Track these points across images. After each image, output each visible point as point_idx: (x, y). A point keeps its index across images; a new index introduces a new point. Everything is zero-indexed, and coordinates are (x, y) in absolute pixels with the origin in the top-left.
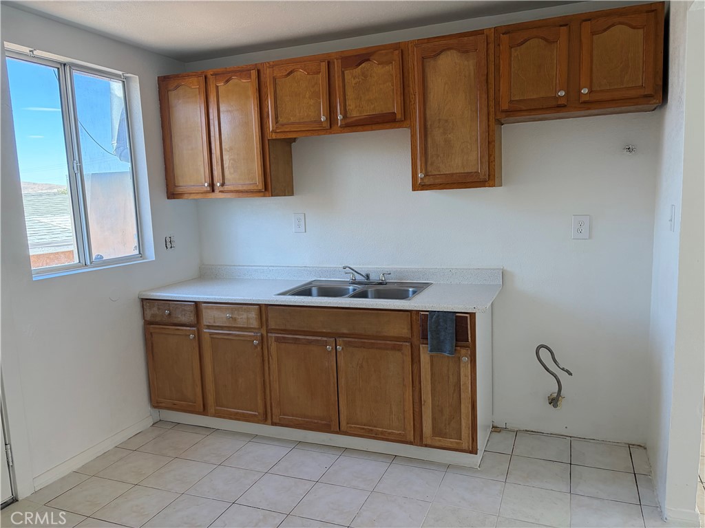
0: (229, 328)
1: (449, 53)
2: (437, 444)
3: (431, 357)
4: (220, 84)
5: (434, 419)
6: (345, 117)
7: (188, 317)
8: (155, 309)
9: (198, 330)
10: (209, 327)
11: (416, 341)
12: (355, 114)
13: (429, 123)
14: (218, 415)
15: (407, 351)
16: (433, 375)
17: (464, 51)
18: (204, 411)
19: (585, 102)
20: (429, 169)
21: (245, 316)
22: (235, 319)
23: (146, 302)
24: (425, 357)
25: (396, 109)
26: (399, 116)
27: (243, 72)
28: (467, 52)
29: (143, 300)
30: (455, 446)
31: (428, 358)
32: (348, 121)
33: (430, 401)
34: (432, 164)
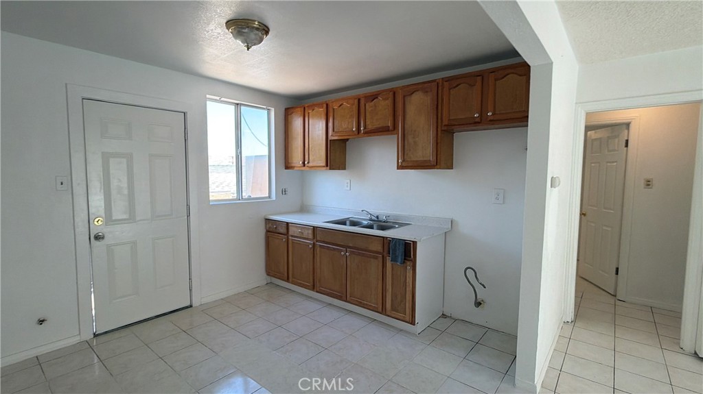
0: (300, 238)
1: (417, 93)
2: (393, 316)
3: (392, 264)
4: (310, 111)
5: (392, 300)
6: (365, 128)
7: (283, 230)
8: (270, 225)
9: (288, 237)
10: (292, 236)
11: (385, 254)
12: (370, 127)
13: (406, 132)
14: (293, 283)
15: (381, 260)
16: (392, 274)
17: (425, 92)
18: (288, 280)
19: (491, 121)
20: (405, 157)
21: (306, 232)
22: (302, 233)
23: (268, 221)
24: (389, 264)
25: (390, 124)
26: (391, 128)
27: (320, 105)
28: (427, 92)
29: (266, 219)
30: (402, 318)
31: (390, 265)
32: (366, 130)
33: (390, 290)
34: (407, 154)
